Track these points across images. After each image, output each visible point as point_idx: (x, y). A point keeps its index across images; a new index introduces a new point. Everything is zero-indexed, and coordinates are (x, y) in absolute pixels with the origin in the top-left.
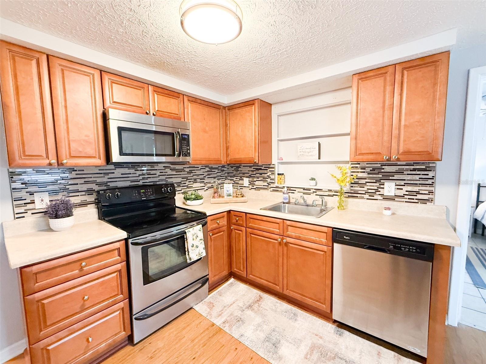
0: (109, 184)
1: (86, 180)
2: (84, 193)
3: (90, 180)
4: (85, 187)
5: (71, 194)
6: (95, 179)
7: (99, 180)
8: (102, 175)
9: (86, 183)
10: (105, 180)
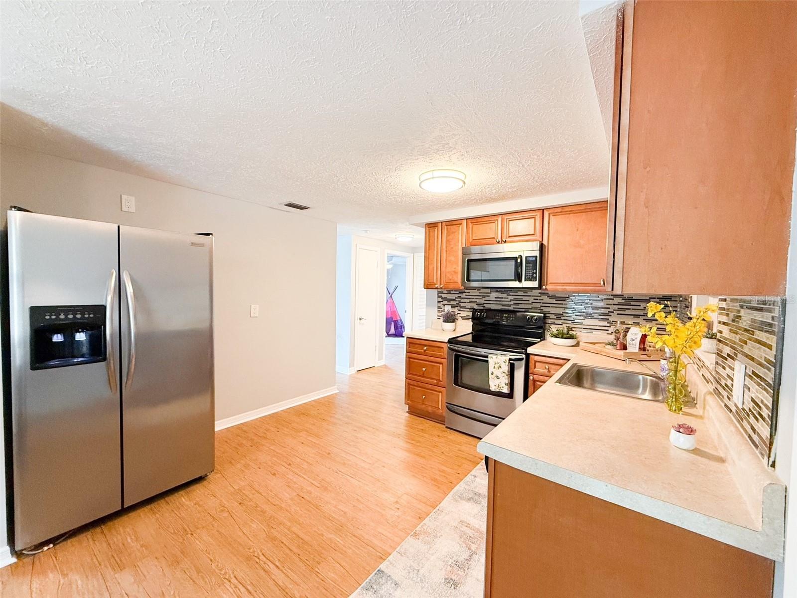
0: (485, 305)
1: (471, 300)
2: (468, 310)
3: (473, 300)
4: (469, 305)
5: (462, 309)
6: (476, 300)
7: (478, 301)
8: (481, 297)
9: (471, 302)
10: (482, 301)
